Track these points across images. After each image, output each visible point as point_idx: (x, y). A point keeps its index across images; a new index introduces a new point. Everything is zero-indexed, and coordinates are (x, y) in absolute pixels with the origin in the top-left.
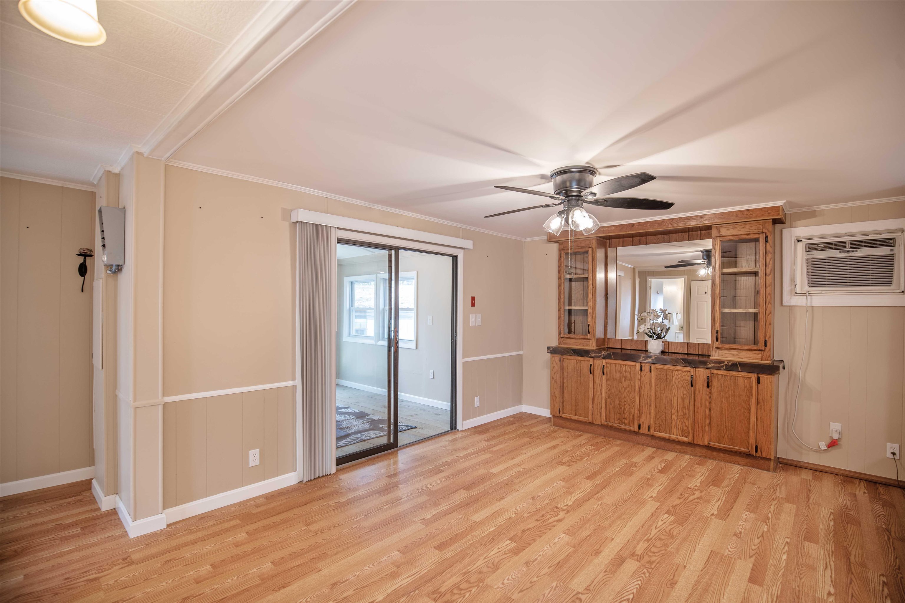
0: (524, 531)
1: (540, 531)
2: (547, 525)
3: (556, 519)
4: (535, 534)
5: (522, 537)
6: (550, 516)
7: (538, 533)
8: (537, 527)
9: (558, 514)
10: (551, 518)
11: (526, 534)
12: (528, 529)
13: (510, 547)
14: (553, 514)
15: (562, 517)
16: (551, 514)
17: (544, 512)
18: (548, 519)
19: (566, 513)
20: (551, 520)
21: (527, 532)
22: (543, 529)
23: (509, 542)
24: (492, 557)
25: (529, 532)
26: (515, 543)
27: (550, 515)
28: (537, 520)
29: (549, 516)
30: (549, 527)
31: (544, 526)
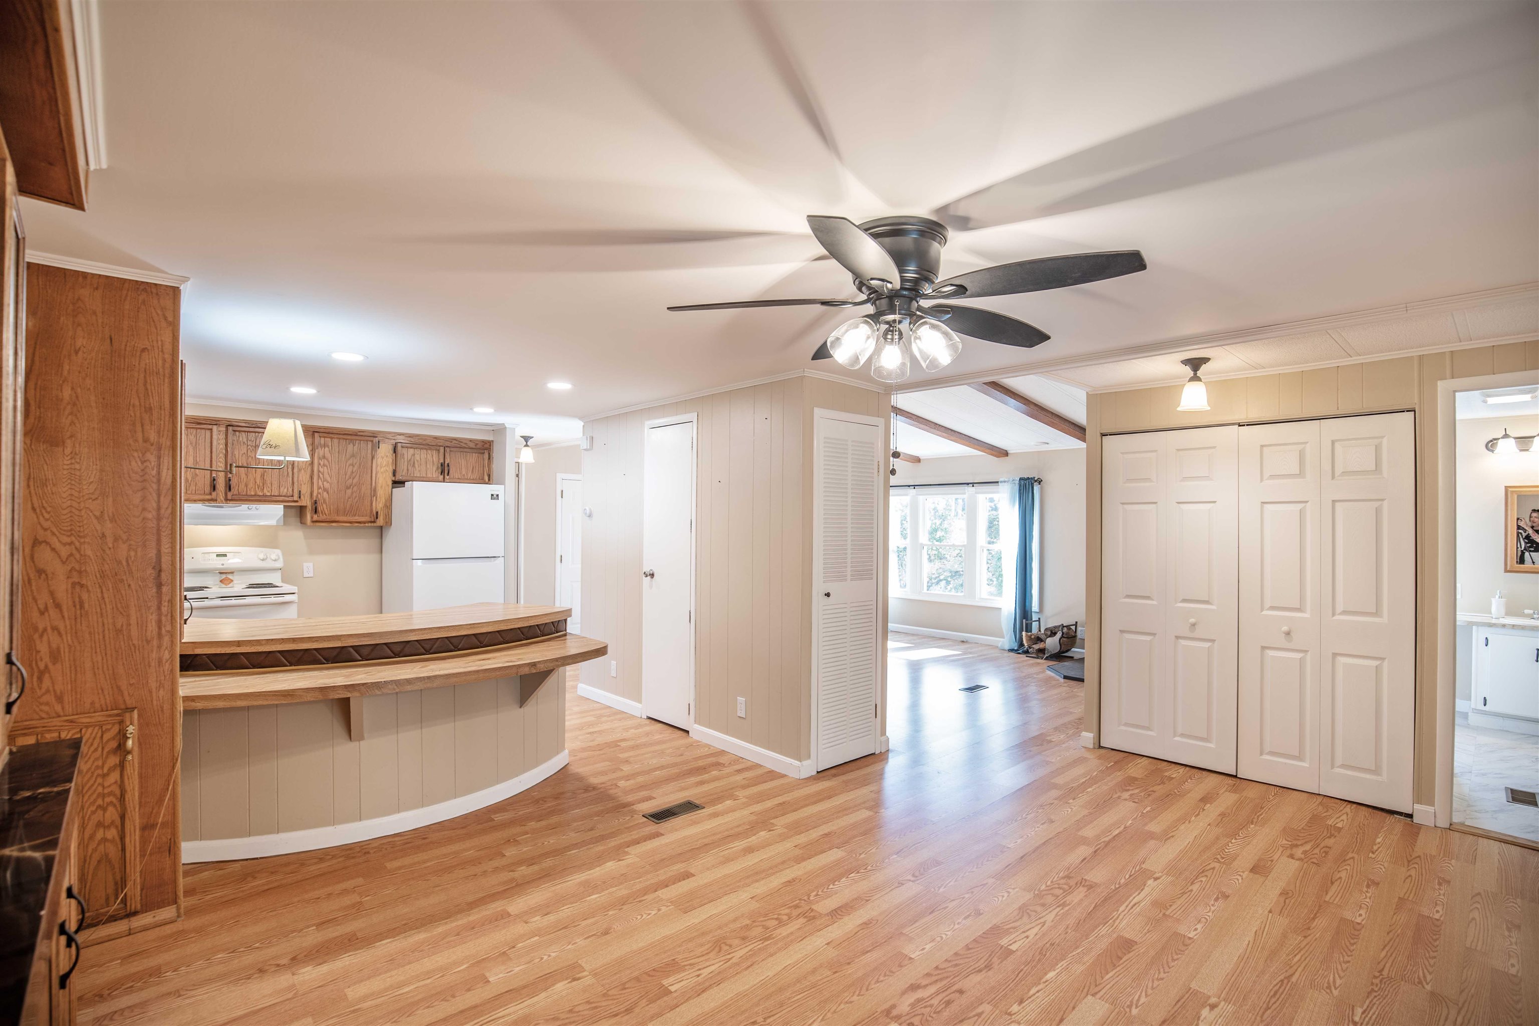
0: (988, 967)
1: (956, 965)
2: (941, 980)
3: (920, 994)
4: (967, 960)
5: (990, 955)
6: (932, 1002)
7: (961, 962)
8: (963, 974)
9: (913, 1005)
10: (931, 997)
11: (982, 961)
12: (980, 971)
13: (1009, 939)
14: (925, 1007)
15: (906, 996)
16: (928, 1009)
17: (946, 1014)
18: (937, 993)
19: (894, 1006)
20: (932, 989)
21: (981, 964)
22: (950, 969)
23: (1014, 947)
24: (1033, 925)
25: (979, 964)
26: (1002, 944)
27: (931, 1006)
28: (961, 992)
29: (935, 1002)
30: (938, 974)
31: (947, 977)
